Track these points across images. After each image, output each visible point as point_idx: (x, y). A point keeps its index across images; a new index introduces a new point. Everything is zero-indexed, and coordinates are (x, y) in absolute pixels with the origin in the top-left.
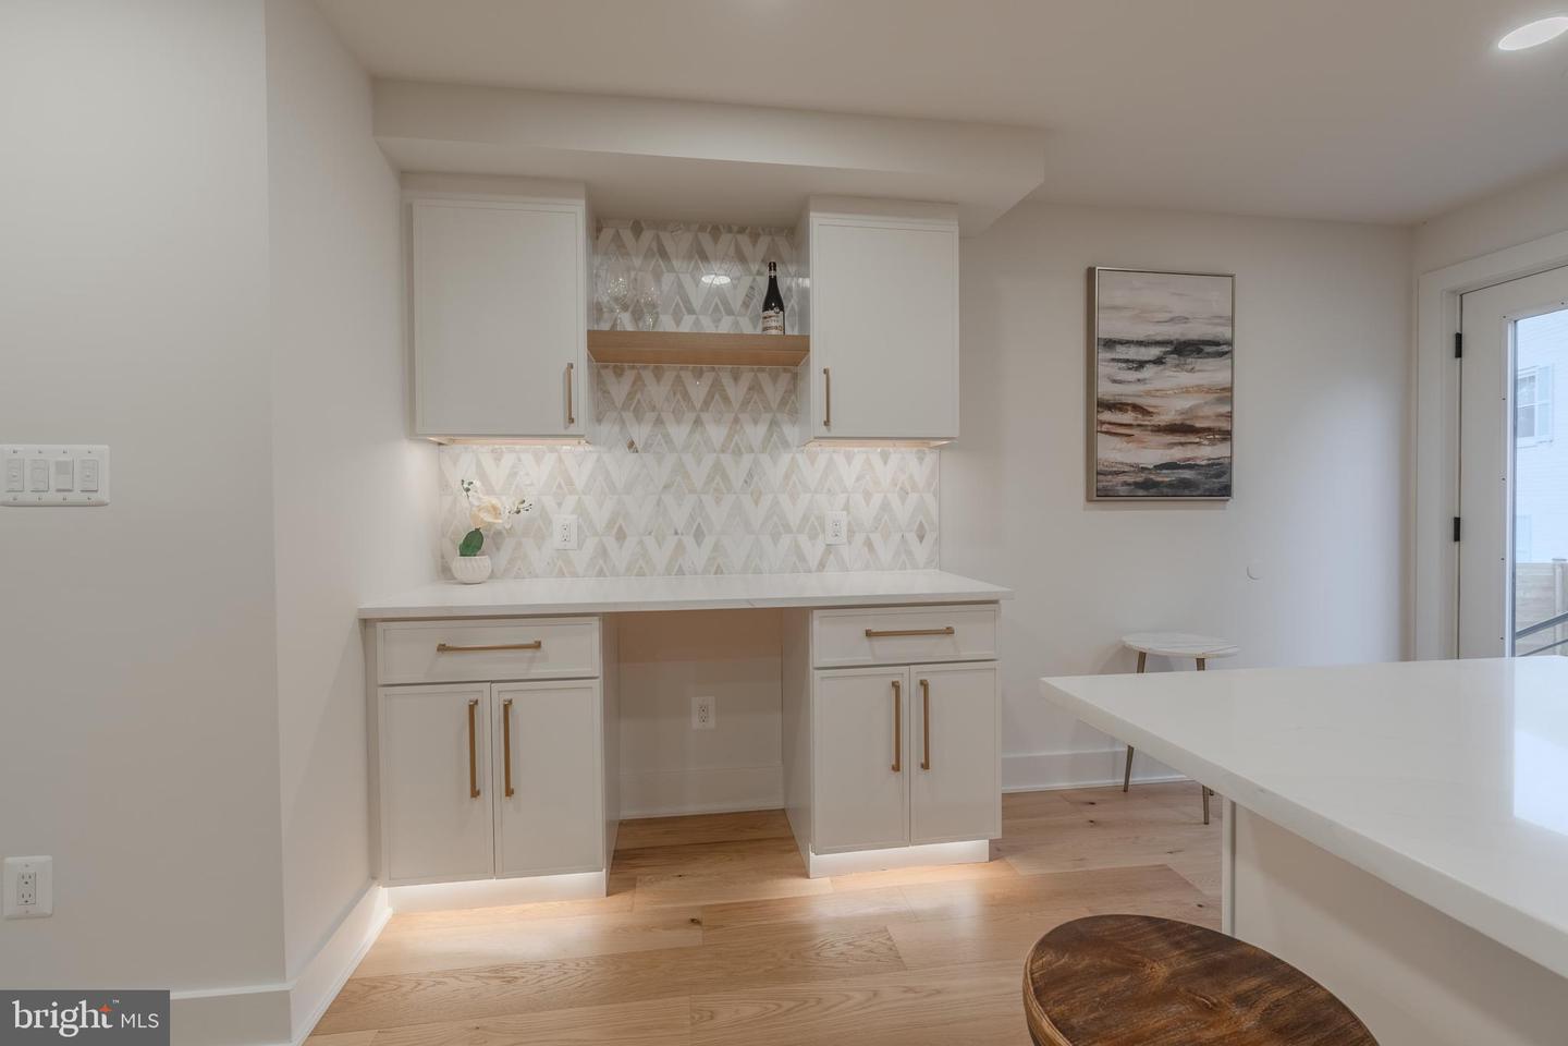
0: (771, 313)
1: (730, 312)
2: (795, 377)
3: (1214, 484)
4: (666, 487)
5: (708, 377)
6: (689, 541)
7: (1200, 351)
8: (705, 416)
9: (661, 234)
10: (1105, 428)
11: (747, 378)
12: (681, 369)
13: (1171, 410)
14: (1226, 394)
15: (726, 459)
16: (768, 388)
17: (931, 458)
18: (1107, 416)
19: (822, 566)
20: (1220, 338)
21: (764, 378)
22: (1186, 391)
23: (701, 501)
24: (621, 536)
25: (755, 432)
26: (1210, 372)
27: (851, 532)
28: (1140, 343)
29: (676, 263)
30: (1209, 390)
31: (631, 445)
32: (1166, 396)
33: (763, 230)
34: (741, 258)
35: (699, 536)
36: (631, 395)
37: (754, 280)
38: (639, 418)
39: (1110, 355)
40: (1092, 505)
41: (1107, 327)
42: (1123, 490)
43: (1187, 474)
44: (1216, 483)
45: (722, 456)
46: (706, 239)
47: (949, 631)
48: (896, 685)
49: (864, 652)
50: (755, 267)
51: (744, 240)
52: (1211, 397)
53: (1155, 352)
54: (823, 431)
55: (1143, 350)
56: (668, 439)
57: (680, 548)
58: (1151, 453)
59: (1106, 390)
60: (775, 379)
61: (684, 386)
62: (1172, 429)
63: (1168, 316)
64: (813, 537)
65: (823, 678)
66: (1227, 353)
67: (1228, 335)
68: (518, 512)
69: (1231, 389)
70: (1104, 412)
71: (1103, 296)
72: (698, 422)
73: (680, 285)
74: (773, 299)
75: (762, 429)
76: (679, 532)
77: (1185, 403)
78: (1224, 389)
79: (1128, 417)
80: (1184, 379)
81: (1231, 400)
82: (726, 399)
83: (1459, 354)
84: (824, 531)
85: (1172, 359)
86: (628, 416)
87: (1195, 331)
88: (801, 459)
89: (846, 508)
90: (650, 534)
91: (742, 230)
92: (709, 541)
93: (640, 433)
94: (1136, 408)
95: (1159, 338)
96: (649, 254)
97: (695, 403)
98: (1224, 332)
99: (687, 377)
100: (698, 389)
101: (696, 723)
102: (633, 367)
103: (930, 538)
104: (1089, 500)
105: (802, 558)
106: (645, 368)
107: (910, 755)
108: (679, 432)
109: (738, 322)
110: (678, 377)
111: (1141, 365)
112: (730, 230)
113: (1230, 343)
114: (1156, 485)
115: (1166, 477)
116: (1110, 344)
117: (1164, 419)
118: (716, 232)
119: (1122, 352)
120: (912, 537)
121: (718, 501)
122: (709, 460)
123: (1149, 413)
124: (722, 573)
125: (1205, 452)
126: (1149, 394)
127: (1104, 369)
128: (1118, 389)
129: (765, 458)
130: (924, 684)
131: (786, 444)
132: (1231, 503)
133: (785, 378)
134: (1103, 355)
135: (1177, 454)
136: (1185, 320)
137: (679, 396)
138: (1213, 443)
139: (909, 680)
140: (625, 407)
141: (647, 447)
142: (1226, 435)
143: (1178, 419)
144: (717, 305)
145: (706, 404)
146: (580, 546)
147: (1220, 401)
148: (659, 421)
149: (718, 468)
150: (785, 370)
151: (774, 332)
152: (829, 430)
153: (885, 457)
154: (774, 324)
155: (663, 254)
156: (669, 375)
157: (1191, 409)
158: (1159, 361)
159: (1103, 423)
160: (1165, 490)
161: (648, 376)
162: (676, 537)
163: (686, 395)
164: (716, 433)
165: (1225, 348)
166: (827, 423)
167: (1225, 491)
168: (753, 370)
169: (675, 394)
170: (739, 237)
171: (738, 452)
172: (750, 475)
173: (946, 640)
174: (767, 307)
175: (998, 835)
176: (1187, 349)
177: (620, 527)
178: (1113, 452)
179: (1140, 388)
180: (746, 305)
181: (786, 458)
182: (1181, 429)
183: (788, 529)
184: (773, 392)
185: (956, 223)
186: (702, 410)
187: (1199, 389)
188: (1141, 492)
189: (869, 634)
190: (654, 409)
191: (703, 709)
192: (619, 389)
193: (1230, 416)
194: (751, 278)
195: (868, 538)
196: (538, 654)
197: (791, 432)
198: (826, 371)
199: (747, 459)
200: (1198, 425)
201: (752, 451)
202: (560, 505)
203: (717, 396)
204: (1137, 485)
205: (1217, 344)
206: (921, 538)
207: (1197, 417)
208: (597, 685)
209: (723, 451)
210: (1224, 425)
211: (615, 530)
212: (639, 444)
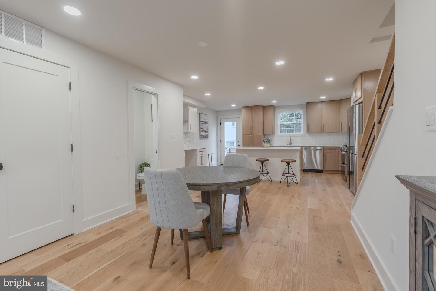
18: (201, 129)
22: (206, 127)
26: (207, 125)
43: (206, 136)
44: (208, 137)
48: (201, 157)
53: (204, 123)
58: (204, 134)
59: (201, 127)
63: (205, 119)
66: (208, 123)
67: (208, 121)
71: (201, 116)
77: (206, 128)
79: (202, 130)
81: (208, 128)
83: (221, 125)
87: (206, 121)
95: (204, 121)
104: (200, 138)
115: (205, 136)
116: (201, 121)
117: (205, 130)
125: (207, 133)
127: (201, 124)
132: (208, 139)
160: (205, 138)
166: (190, 130)
176: (206, 123)
178: (201, 133)
179: (203, 126)
182: (205, 131)
185: (197, 109)
189: (200, 152)
193: (208, 130)
204: (203, 137)
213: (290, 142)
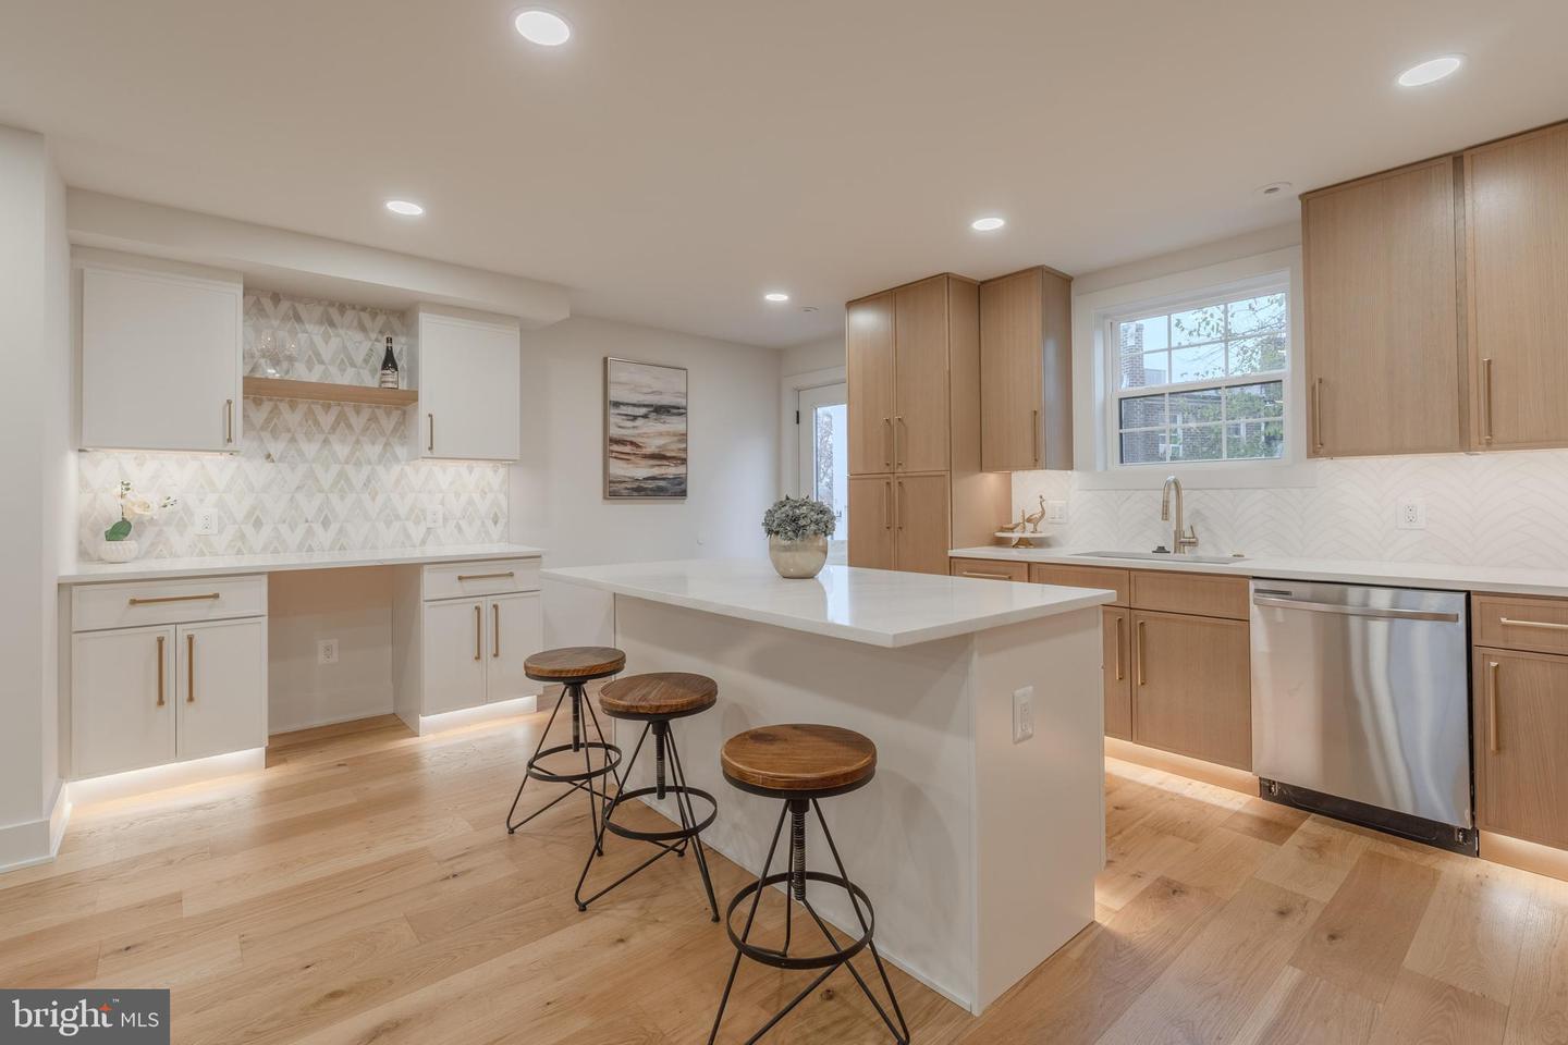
0: (388, 372)
1: (353, 365)
2: (404, 413)
3: (675, 489)
4: (298, 488)
5: (335, 411)
6: (318, 528)
7: (669, 412)
8: (332, 438)
9: (297, 305)
10: (614, 455)
11: (366, 413)
12: (313, 403)
13: (652, 446)
14: (683, 437)
15: (350, 470)
16: (384, 421)
17: (502, 471)
18: (615, 448)
19: (423, 542)
20: (680, 405)
21: (380, 413)
22: (661, 434)
23: (328, 498)
24: (258, 524)
25: (373, 450)
26: (674, 424)
27: (445, 520)
28: (634, 405)
29: (309, 327)
30: (675, 435)
31: (268, 456)
32: (648, 437)
33: (381, 310)
34: (363, 328)
35: (326, 524)
36: (268, 421)
37: (373, 345)
38: (275, 435)
39: (617, 411)
40: (606, 501)
41: (614, 395)
42: (625, 492)
43: (662, 483)
44: (678, 488)
45: (346, 466)
46: (334, 313)
47: (511, 575)
48: (478, 609)
49: (459, 589)
50: (373, 336)
51: (365, 317)
52: (676, 438)
53: (643, 411)
54: (428, 453)
55: (636, 409)
56: (301, 454)
57: (310, 532)
58: (641, 471)
59: (614, 432)
60: (388, 414)
61: (314, 414)
62: (653, 456)
63: (650, 390)
64: (417, 523)
65: (431, 606)
66: (683, 414)
67: (684, 404)
68: (165, 506)
69: (686, 435)
70: (615, 446)
71: (612, 376)
72: (326, 441)
73: (312, 342)
74: (389, 362)
75: (378, 448)
76: (309, 519)
77: (662, 441)
78: (683, 435)
79: (627, 449)
80: (660, 427)
81: (686, 441)
82: (349, 426)
83: (798, 422)
84: (425, 519)
85: (653, 415)
86: (266, 435)
87: (666, 400)
88: (408, 469)
89: (442, 503)
90: (284, 522)
91: (364, 309)
92: (334, 527)
93: (276, 448)
94: (632, 443)
95: (646, 403)
96: (285, 318)
97: (324, 428)
98: (681, 401)
99: (318, 409)
100: (327, 420)
101: (321, 658)
102: (271, 400)
103: (502, 521)
104: (605, 498)
105: (408, 536)
106: (281, 401)
107: (487, 648)
108: (310, 449)
109: (359, 373)
110: (310, 409)
111: (635, 418)
112: (354, 308)
113: (685, 408)
114: (644, 489)
115: (651, 485)
116: (617, 404)
117: (649, 450)
118: (342, 307)
119: (624, 410)
120: (489, 523)
121: (342, 498)
122: (335, 468)
123: (640, 447)
124: (345, 549)
125: (672, 471)
126: (639, 435)
127: (613, 420)
128: (623, 432)
129: (380, 469)
130: (496, 607)
131: (397, 459)
132: (689, 500)
133: (396, 414)
134: (613, 411)
135: (656, 472)
136: (661, 393)
137: (310, 422)
138: (676, 465)
139: (486, 605)
140: (262, 428)
141: (282, 459)
142: (684, 461)
143: (656, 451)
144: (342, 360)
145: (333, 429)
146: (220, 532)
147: (680, 441)
148: (293, 440)
149: (342, 475)
150: (397, 409)
151: (390, 385)
152: (432, 453)
153: (471, 470)
154: (391, 380)
155: (298, 318)
156: (302, 407)
157: (665, 445)
158: (645, 416)
159: (612, 452)
160: (650, 493)
161: (284, 407)
162: (307, 524)
163: (316, 423)
164: (342, 450)
165: (683, 411)
166: (431, 448)
167: (683, 493)
168: (370, 407)
169: (307, 421)
170: (362, 314)
171: (358, 464)
172: (369, 480)
173: (510, 579)
174: (385, 366)
175: (542, 693)
176: (661, 410)
177: (258, 517)
178: (619, 469)
179: (636, 432)
180: (366, 361)
181: (396, 469)
182: (658, 457)
183: (397, 517)
184: (388, 424)
185: (518, 329)
186: (329, 433)
187: (668, 434)
188: (635, 494)
189: (460, 578)
190: (289, 430)
191: (328, 649)
192: (260, 416)
193: (685, 450)
194: (370, 343)
195: (458, 523)
196: (217, 602)
197: (401, 451)
198: (430, 416)
199: (366, 470)
200: (668, 454)
201: (370, 463)
202: (202, 501)
203: (342, 424)
204: (633, 489)
205: (679, 408)
206: (496, 523)
207: (668, 450)
208: (265, 620)
209: (347, 463)
210: (683, 455)
211: (254, 518)
212: (275, 456)
213: (1178, 533)
